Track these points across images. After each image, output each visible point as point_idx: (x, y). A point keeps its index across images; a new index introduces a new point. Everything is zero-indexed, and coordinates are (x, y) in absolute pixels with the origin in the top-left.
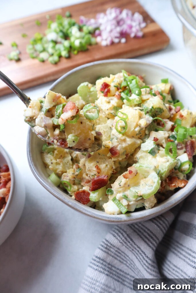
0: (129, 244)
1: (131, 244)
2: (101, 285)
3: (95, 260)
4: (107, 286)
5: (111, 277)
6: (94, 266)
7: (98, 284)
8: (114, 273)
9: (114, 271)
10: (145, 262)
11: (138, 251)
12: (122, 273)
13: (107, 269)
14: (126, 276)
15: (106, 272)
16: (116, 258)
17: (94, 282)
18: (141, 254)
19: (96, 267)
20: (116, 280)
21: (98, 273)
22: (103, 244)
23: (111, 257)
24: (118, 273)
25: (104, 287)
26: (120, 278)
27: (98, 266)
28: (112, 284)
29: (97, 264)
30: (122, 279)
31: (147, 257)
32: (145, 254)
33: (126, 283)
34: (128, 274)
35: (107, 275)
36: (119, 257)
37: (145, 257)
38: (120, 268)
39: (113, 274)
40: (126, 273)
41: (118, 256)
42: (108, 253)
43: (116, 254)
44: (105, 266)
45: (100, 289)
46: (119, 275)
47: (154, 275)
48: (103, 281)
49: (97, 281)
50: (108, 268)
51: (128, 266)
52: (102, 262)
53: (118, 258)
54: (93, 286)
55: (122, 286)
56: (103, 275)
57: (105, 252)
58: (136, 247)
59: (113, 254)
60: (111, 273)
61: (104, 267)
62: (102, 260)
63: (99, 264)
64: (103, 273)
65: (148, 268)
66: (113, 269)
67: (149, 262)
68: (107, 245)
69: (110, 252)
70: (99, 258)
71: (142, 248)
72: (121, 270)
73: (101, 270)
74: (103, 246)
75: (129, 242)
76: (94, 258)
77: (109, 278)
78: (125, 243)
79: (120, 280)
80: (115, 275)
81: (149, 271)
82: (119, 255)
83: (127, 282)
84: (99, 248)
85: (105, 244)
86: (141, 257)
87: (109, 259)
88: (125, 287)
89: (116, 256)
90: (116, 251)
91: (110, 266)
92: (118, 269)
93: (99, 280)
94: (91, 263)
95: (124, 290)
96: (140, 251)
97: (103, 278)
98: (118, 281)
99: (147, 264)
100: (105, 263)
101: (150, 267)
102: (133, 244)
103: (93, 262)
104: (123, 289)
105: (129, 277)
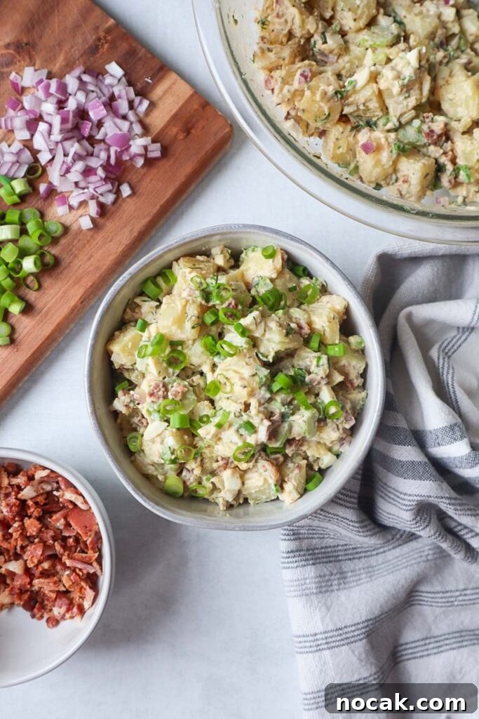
0: (321, 516)
1: (324, 516)
2: (314, 580)
3: (289, 557)
4: (320, 576)
5: (320, 563)
6: (291, 565)
7: (308, 581)
8: (320, 556)
9: (318, 554)
10: (351, 528)
11: (337, 519)
12: (329, 550)
13: (309, 557)
14: (337, 549)
15: (311, 562)
16: (312, 538)
17: (303, 582)
18: (342, 521)
19: (295, 565)
20: (327, 562)
21: (301, 569)
22: (287, 532)
23: (306, 540)
24: (325, 553)
25: (317, 580)
26: (330, 557)
27: (296, 561)
28: (325, 570)
29: (294, 560)
30: (333, 556)
31: (352, 521)
32: (348, 520)
33: (340, 558)
34: (338, 546)
35: (314, 564)
36: (316, 534)
37: (349, 523)
38: (324, 545)
39: (319, 558)
40: (334, 547)
41: (313, 534)
42: (300, 539)
43: (311, 534)
44: (304, 555)
45: (314, 586)
46: (327, 555)
47: (369, 535)
48: (312, 574)
49: (306, 579)
50: (309, 555)
51: (333, 538)
52: (298, 553)
53: (315, 536)
54: (304, 587)
55: (337, 564)
56: (309, 567)
57: (295, 539)
58: (332, 516)
59: (306, 536)
60: (316, 559)
61: (304, 558)
62: (297, 551)
63: (297, 559)
64: (308, 565)
65: (359, 532)
66: (316, 551)
67: (357, 525)
68: (293, 530)
69: (301, 536)
70: (292, 552)
71: (340, 514)
72: (326, 547)
73: (303, 563)
74: (288, 535)
75: (321, 515)
76: (285, 555)
77: (318, 565)
78: (316, 517)
79: (331, 559)
80: (323, 558)
81: (362, 534)
82: (314, 532)
83: (342, 555)
84: (285, 540)
85: (290, 530)
86: (344, 524)
87: (305, 544)
88: (342, 562)
89: (311, 536)
90: (309, 530)
91: (311, 552)
92: (322, 548)
93: (307, 576)
94: (284, 563)
95: (343, 567)
96: (340, 519)
97: (311, 571)
98: (330, 562)
99: (355, 529)
100: (302, 553)
101: (361, 530)
102: (327, 514)
103: (286, 560)
104: (341, 567)
105: (340, 548)
